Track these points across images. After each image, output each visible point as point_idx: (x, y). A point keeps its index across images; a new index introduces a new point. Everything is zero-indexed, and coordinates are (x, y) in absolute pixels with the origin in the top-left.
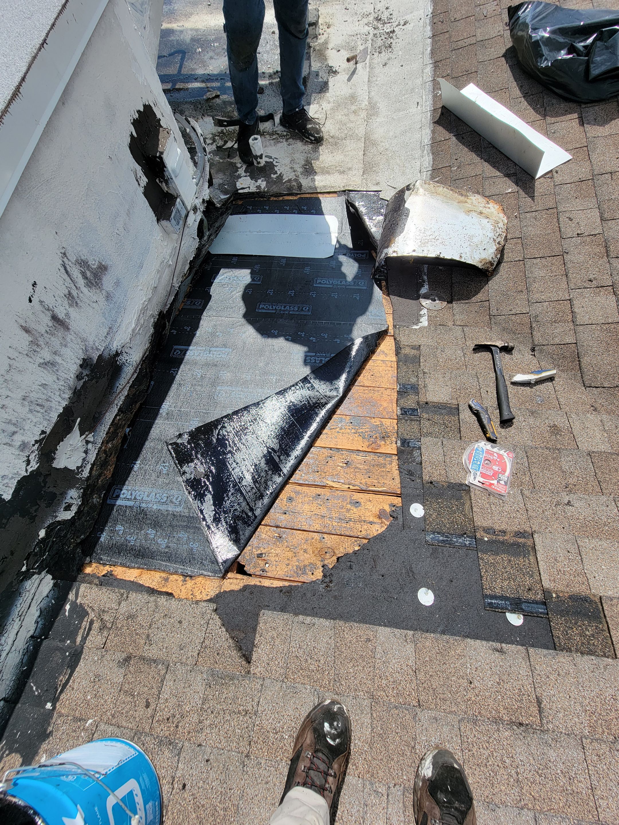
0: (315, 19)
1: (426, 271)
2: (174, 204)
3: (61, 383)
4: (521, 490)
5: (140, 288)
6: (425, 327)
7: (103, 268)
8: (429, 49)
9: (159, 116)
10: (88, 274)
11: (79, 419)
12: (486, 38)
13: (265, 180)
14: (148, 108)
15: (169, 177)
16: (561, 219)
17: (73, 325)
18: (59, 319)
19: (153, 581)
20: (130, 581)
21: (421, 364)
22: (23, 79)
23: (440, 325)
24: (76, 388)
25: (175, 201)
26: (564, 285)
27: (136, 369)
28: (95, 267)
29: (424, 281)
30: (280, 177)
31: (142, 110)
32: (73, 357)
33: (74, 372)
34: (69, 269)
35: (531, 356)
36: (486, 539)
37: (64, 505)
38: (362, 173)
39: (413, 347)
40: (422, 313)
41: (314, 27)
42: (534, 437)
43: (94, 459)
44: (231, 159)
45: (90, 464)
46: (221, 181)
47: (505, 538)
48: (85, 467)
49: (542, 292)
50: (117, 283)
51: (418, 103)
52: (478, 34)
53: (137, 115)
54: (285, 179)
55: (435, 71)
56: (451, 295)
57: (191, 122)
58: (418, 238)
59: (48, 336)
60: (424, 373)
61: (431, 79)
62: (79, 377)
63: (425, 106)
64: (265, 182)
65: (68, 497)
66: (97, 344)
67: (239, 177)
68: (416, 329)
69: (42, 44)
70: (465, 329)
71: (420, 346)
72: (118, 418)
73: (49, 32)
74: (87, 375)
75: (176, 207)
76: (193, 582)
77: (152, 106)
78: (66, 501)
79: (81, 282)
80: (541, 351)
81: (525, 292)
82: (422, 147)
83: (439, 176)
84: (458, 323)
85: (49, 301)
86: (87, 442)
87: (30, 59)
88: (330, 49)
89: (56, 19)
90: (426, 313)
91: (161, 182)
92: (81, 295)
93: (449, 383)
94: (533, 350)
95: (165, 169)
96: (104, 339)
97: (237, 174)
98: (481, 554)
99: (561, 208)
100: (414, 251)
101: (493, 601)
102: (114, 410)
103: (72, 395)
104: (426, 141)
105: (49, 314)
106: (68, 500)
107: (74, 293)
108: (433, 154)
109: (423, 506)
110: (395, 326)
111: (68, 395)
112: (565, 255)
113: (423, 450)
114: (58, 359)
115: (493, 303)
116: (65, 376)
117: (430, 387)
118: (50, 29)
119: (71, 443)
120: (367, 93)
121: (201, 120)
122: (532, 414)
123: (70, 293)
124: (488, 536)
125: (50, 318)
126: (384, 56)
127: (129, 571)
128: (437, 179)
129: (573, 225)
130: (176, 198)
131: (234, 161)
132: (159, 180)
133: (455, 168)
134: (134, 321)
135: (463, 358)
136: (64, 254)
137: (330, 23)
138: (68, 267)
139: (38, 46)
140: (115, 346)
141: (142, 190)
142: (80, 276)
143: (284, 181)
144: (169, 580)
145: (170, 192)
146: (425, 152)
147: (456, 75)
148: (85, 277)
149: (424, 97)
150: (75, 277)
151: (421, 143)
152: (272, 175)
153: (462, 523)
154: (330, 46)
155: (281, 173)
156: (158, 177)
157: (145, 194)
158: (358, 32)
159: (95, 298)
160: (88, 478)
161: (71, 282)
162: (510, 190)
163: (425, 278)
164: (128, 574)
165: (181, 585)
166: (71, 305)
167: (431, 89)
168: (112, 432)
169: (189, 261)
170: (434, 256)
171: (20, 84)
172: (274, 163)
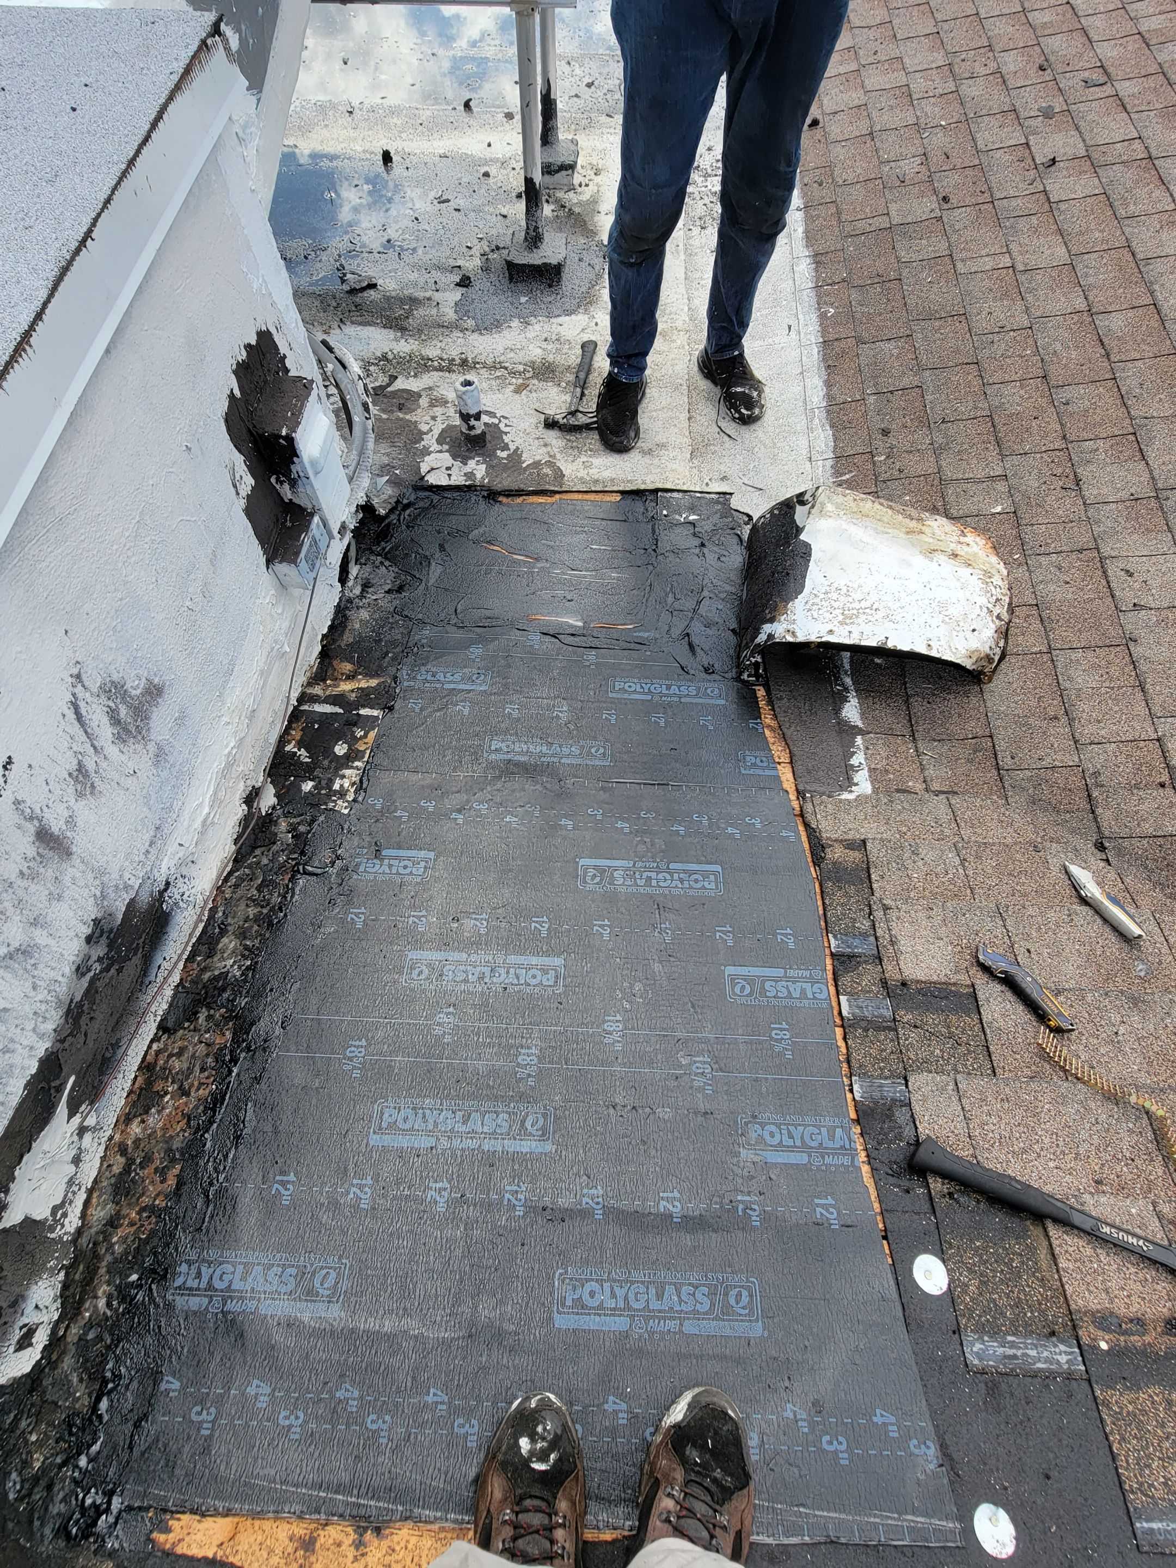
0: (572, 158)
1: (847, 666)
2: (306, 527)
3: (40, 997)
4: (1154, 1204)
5: (225, 719)
6: (867, 797)
7: (154, 692)
8: (801, 230)
9: (283, 349)
10: (123, 711)
11: (72, 1079)
12: (910, 220)
13: (485, 462)
14: (265, 337)
15: (301, 474)
16: (1110, 573)
17: (81, 843)
18: (52, 835)
19: (271, 1552)
20: (205, 1559)
21: (875, 886)
22: (39, 316)
23: (898, 791)
24: (72, 1001)
25: (310, 522)
26: (1141, 709)
27: (202, 914)
28: (138, 692)
29: (846, 689)
30: (516, 455)
31: (254, 343)
32: (74, 921)
33: (72, 958)
34: (83, 712)
35: (1102, 864)
36: (1104, 1346)
37: (17, 1335)
38: (689, 456)
39: (850, 845)
40: (854, 761)
41: (570, 172)
42: (1150, 1064)
43: (94, 1174)
44: (406, 413)
45: (83, 1189)
46: (386, 460)
47: (1147, 1339)
48: (71, 1202)
49: (1099, 722)
50: (181, 720)
51: (790, 327)
52: (893, 213)
53: (244, 353)
54: (527, 460)
55: (816, 270)
56: (910, 721)
57: (336, 350)
58: (836, 605)
59: (25, 883)
60: (886, 908)
61: (810, 285)
62: (80, 971)
63: (806, 334)
64: (484, 466)
65: (29, 1307)
66: (127, 876)
67: (426, 452)
68: (849, 801)
69: (83, 243)
70: (953, 802)
71: (864, 842)
72: (155, 1046)
73: (99, 215)
74: (100, 960)
75: (310, 534)
76: (385, 1544)
77: (273, 331)
78: (25, 1320)
79: (106, 732)
80: (1120, 852)
81: (1064, 720)
82: (808, 412)
83: (851, 471)
84: (936, 786)
85: (34, 798)
86: (82, 1131)
87: (56, 272)
88: (603, 213)
89: (115, 189)
90: (863, 762)
91: (282, 483)
92: (104, 764)
93: (943, 932)
94: (1101, 847)
95: (295, 459)
96: (142, 857)
97: (420, 446)
98: (1102, 1390)
99: (1106, 550)
100: (831, 632)
101: (1155, 1526)
102: (150, 1028)
103: (62, 1021)
104: (815, 400)
105: (31, 828)
106: (30, 1317)
107: (90, 764)
108: (832, 426)
109: (944, 1261)
110: (800, 794)
111: (53, 1021)
112: (1131, 644)
113: (917, 1108)
114: (40, 936)
115: (1001, 745)
116: (52, 974)
117: (905, 944)
118: (102, 210)
119: (46, 1147)
120: (685, 301)
121: (338, 331)
122: (1136, 1005)
123: (81, 767)
124: (1107, 1337)
125: (32, 839)
127: (200, 1526)
128: (847, 476)
129: (1137, 586)
130: (312, 515)
131: (414, 419)
132: (278, 480)
133: (883, 458)
134: (207, 800)
135: (961, 871)
136: (78, 676)
137: (600, 167)
138: (82, 704)
139: (74, 245)
140: (165, 867)
141: (242, 503)
142: (105, 720)
143: (524, 465)
144: (318, 1545)
145: (296, 501)
146: (817, 421)
147: (861, 282)
148: (115, 720)
149: (801, 316)
150: (94, 724)
151: (805, 402)
152: (498, 452)
153: (1040, 1304)
155: (518, 448)
156: (277, 473)
157: (248, 512)
159: (131, 766)
160: (79, 1232)
161: (84, 738)
162: (999, 509)
163: (848, 681)
164: (199, 1537)
165: (351, 1558)
166: (80, 795)
167: (814, 301)
168: (141, 1089)
169: (320, 637)
170: (874, 644)
171: (32, 327)
172: (502, 426)
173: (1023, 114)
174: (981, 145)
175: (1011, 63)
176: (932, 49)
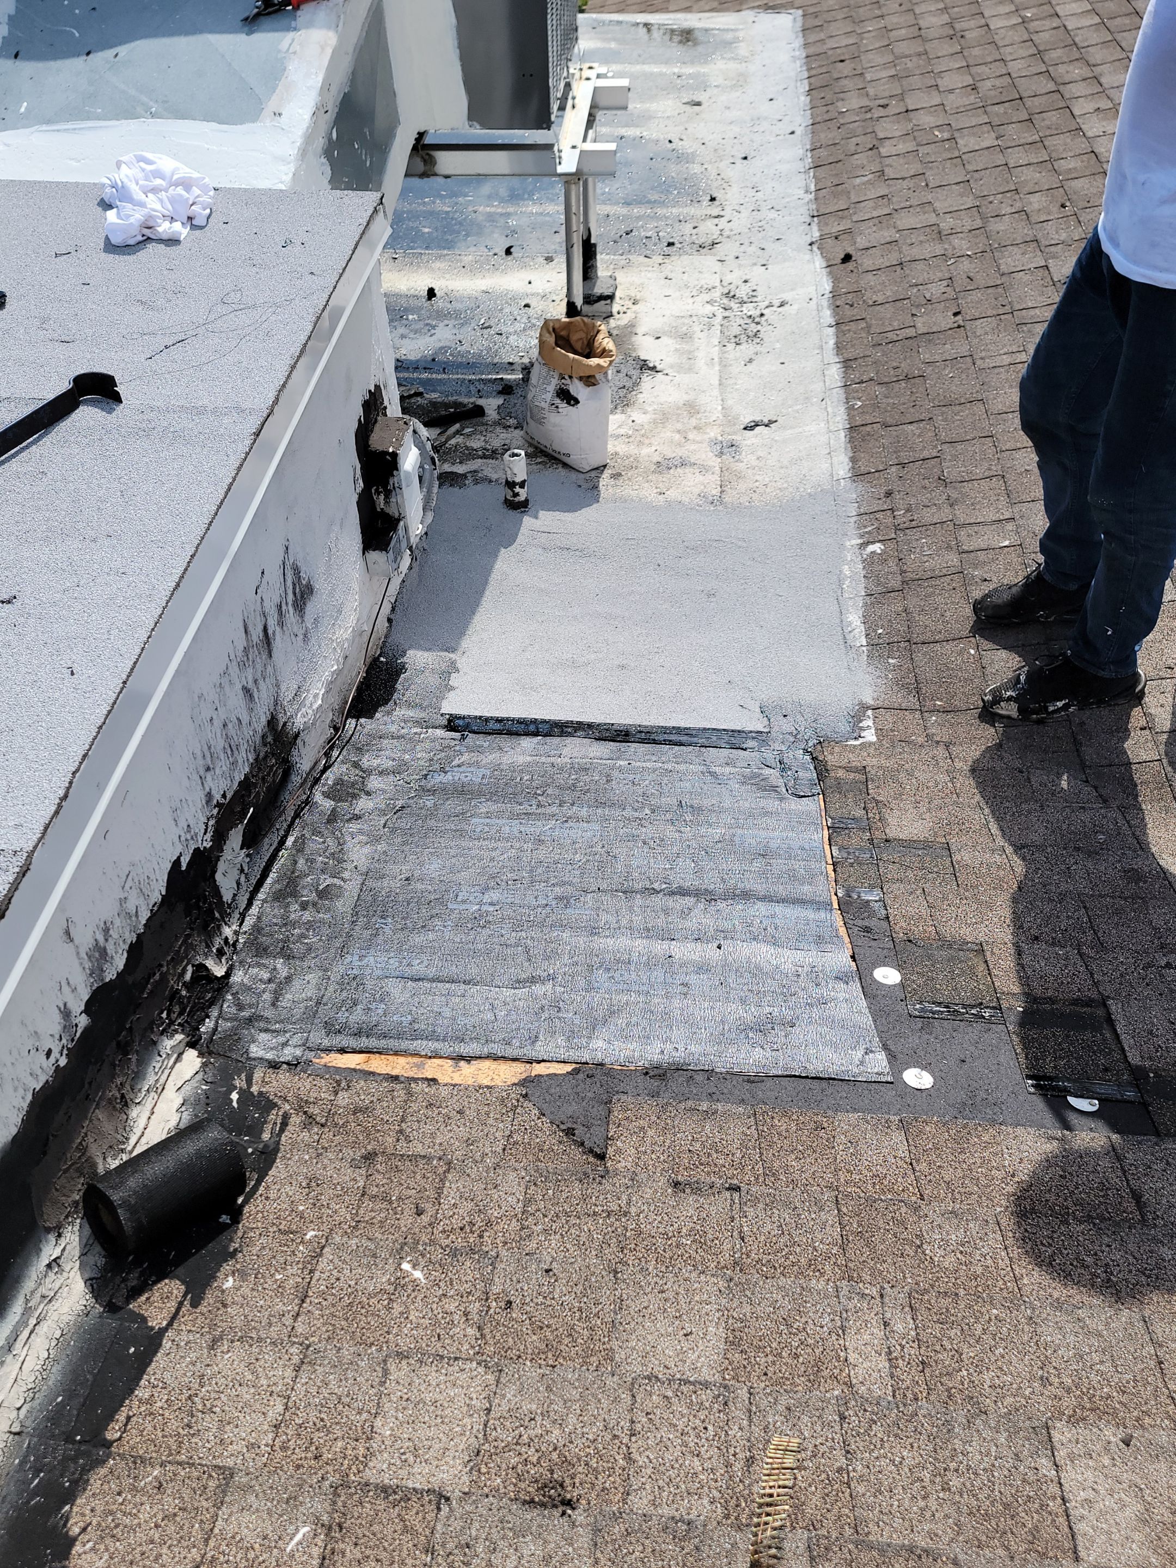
2: (394, 531)
3: (250, 733)
4: (1079, 950)
5: (335, 645)
6: (871, 744)
7: (310, 590)
8: (832, 342)
9: (386, 403)
10: (298, 589)
12: (934, 330)
14: (378, 389)
15: (396, 485)
17: (275, 654)
18: (268, 635)
19: (394, 1067)
20: (349, 1068)
21: (871, 791)
23: (902, 741)
25: (397, 524)
28: (305, 583)
31: (373, 390)
32: (266, 703)
34: (286, 571)
35: (1081, 782)
36: (1020, 1009)
39: (852, 769)
47: (1055, 1007)
48: (233, 912)
50: (317, 622)
53: (368, 395)
55: (846, 373)
59: (257, 651)
60: (879, 801)
61: (840, 384)
62: (264, 739)
63: (834, 422)
66: (286, 702)
68: (855, 745)
70: (951, 746)
71: (865, 768)
74: (270, 743)
75: (396, 535)
76: (473, 1066)
77: (382, 387)
79: (290, 597)
82: (836, 483)
84: (937, 738)
85: (267, 605)
86: (242, 869)
88: (640, 334)
90: (872, 724)
91: (378, 493)
92: (288, 616)
93: (927, 816)
95: (395, 473)
96: (292, 699)
98: (1014, 1028)
103: (254, 762)
104: (841, 473)
105: (263, 621)
106: (222, 941)
107: (284, 608)
108: (857, 492)
109: (899, 970)
111: (251, 757)
113: (889, 900)
114: (256, 694)
116: (256, 725)
117: (892, 821)
120: (720, 402)
122: (1090, 855)
123: (281, 606)
124: (1023, 1005)
125: (262, 628)
126: (747, 349)
128: (869, 529)
130: (398, 520)
132: (377, 489)
134: (320, 696)
135: (950, 784)
136: (287, 548)
137: (638, 298)
138: (286, 566)
140: (298, 722)
141: (356, 497)
142: (291, 587)
144: (426, 1066)
145: (387, 510)
147: (886, 380)
148: (295, 594)
149: (830, 410)
150: (288, 584)
151: (832, 475)
153: (973, 990)
154: (640, 330)
156: (378, 484)
157: (359, 504)
158: (694, 313)
159: (296, 629)
161: (284, 588)
162: (1007, 543)
164: (344, 1061)
165: (449, 1069)
166: (278, 623)
167: (842, 398)
173: (1044, 242)
174: (1004, 268)
175: (1036, 202)
176: (961, 195)
